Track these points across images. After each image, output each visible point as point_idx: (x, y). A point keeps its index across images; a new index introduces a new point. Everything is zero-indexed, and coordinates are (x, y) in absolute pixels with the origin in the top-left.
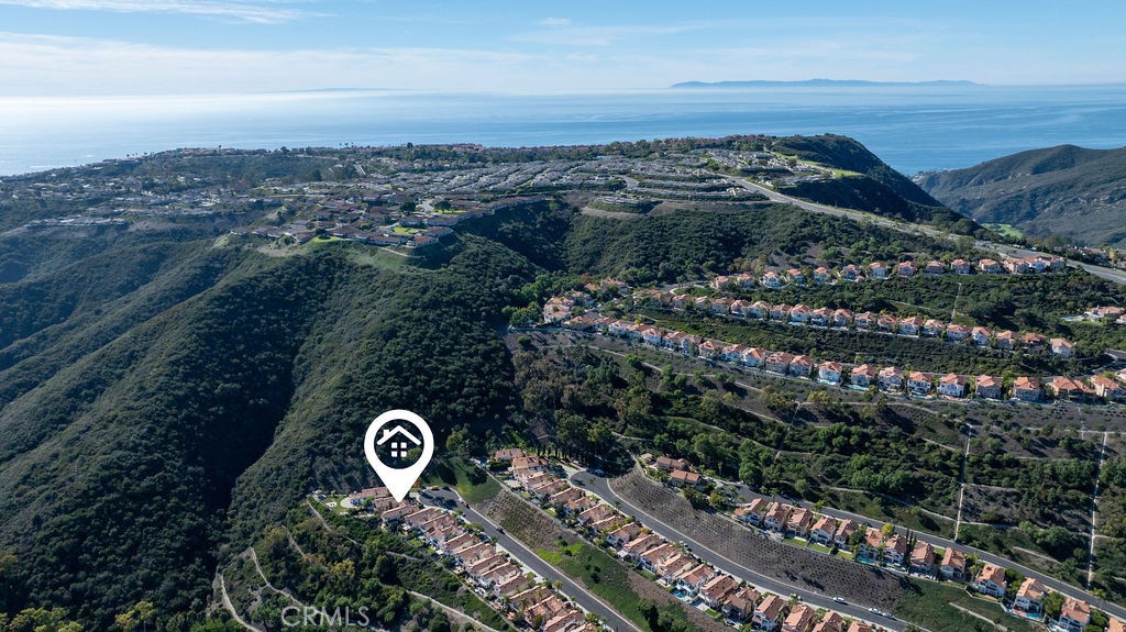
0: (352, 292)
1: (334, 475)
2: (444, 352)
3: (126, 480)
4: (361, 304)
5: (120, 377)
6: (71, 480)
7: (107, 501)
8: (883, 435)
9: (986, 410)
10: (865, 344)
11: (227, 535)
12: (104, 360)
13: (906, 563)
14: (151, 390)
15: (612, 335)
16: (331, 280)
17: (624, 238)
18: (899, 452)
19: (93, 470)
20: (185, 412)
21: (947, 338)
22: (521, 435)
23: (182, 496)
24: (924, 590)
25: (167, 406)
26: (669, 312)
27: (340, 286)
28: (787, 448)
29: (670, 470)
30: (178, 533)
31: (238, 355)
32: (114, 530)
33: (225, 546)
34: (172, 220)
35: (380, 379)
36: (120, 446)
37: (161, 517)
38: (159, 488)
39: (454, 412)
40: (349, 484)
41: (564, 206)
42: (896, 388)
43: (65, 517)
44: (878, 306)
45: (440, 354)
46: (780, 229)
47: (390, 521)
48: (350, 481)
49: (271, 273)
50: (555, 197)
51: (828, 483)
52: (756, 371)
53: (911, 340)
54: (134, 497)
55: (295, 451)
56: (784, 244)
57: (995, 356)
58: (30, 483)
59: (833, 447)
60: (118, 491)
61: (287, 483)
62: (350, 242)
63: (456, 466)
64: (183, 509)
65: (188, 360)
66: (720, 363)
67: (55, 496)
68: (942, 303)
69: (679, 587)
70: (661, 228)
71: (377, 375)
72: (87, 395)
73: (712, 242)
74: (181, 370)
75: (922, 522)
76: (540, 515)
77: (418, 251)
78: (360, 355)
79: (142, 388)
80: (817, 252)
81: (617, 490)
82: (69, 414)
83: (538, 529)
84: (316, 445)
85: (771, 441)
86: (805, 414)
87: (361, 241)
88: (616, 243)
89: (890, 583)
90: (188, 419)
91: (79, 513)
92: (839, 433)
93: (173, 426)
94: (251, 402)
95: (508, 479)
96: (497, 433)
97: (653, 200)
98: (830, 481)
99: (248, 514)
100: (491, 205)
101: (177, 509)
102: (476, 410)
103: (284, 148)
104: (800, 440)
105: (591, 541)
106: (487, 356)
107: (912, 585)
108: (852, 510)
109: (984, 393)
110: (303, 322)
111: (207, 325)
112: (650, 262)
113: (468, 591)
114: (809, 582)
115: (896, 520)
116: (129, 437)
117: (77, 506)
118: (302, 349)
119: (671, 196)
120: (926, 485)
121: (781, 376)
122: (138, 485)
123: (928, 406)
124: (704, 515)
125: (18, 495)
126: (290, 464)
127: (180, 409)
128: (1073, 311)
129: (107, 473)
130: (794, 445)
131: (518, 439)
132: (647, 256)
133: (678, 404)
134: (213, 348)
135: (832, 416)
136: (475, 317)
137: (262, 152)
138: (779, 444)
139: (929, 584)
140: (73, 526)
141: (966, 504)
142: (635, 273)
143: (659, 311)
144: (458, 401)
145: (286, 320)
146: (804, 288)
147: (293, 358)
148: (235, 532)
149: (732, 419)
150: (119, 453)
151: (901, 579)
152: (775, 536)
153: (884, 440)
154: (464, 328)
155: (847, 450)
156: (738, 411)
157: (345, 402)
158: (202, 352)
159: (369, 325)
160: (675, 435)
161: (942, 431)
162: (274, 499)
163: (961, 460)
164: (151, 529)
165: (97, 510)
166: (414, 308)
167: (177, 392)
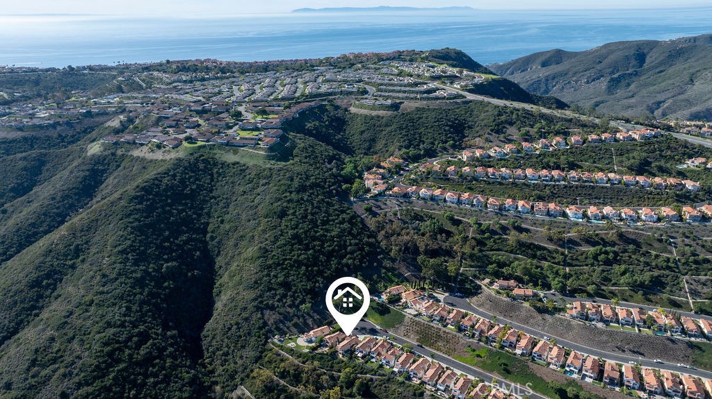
0: (232, 183)
1: (281, 321)
2: (325, 223)
3: (127, 352)
4: (245, 192)
5: (73, 267)
6: (79, 357)
7: (119, 371)
8: (625, 251)
9: (676, 229)
10: (580, 192)
11: (214, 379)
12: (53, 254)
13: (684, 332)
14: (113, 276)
15: (424, 199)
16: (212, 175)
17: (390, 128)
18: (638, 261)
19: (97, 347)
20: (146, 290)
21: (627, 185)
22: (395, 275)
23: (172, 356)
24: (703, 348)
25: (133, 287)
26: (448, 179)
27: (220, 179)
28: (570, 265)
29: (510, 289)
30: (184, 385)
31: (167, 239)
32: (133, 392)
33: (218, 388)
34: (20, 129)
35: (288, 247)
36: (109, 325)
37: (165, 376)
38: (155, 353)
40: (296, 328)
41: (337, 108)
42: (617, 220)
43: (90, 389)
44: (573, 166)
45: (322, 224)
46: (485, 117)
47: (346, 352)
48: (296, 325)
49: (165, 173)
50: (329, 101)
51: (605, 285)
52: (530, 216)
53: (606, 187)
54: (138, 364)
55: (245, 309)
56: (493, 128)
57: (658, 194)
58: (39, 365)
59: (599, 261)
60: (124, 361)
61: (249, 334)
62: (214, 145)
64: (178, 366)
65: (132, 248)
66: (504, 213)
67: (70, 374)
68: (607, 162)
69: (568, 369)
70: (411, 120)
71: (285, 245)
72: (48, 285)
73: (447, 128)
74: (130, 256)
75: (670, 303)
76: (444, 332)
77: (271, 149)
78: (264, 231)
79: (104, 276)
80: (513, 131)
81: (479, 306)
82: (37, 301)
83: (447, 342)
84: (261, 302)
85: (559, 262)
86: (571, 242)
87: (222, 144)
88: (384, 133)
89: (682, 346)
90: (150, 294)
91: (98, 384)
92: (601, 253)
93: (142, 303)
94: (189, 274)
95: (405, 308)
97: (398, 101)
98: (606, 283)
99: (226, 361)
100: (294, 109)
101: (174, 367)
102: (361, 262)
103: (70, 67)
104: (577, 259)
105: (491, 346)
106: (350, 221)
107: (695, 346)
108: (626, 300)
109: (668, 218)
110: (202, 209)
111: (136, 219)
112: (413, 144)
113: (433, 395)
114: (634, 352)
115: (654, 303)
116: (114, 316)
117: (95, 378)
118: (210, 228)
119: (407, 98)
120: (663, 280)
121: (547, 218)
122: (138, 354)
123: (642, 230)
124: (547, 316)
125: (33, 377)
126: (246, 319)
127: (142, 287)
128: (680, 162)
129: (109, 348)
130: (574, 263)
131: (393, 278)
132: (410, 141)
133: (490, 243)
134: (148, 237)
135: (590, 241)
136: (330, 195)
137: (53, 70)
138: (566, 264)
139: (704, 343)
140: (99, 395)
141: (691, 289)
142: (408, 153)
143: (441, 179)
144: (347, 257)
145: (190, 209)
146: (521, 157)
147: (205, 237)
148: (219, 375)
149: (528, 249)
150: (112, 330)
151: (687, 343)
152: (600, 325)
153: (627, 254)
154: (328, 204)
155: (608, 263)
156: (531, 244)
157: (269, 267)
158: (140, 241)
159: (260, 207)
160: (501, 265)
161: (656, 245)
162: (243, 347)
163: (675, 262)
164: (163, 386)
165: (114, 379)
166: (291, 193)
167: (134, 275)
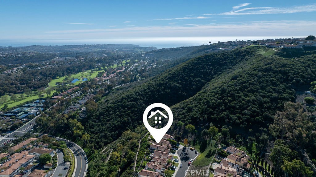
25: (156, 85)
31: (189, 76)
35: (214, 94)
37: (122, 115)
39: (231, 119)
45: (249, 91)
47: (151, 149)
62: (263, 47)
63: (210, 145)
65: (173, 74)
71: (214, 92)
74: (169, 76)
77: (284, 50)
90: (157, 91)
93: (151, 91)
94: (180, 92)
95: (217, 162)
96: (244, 139)
102: (242, 123)
110: (220, 71)
111: (188, 65)
127: (158, 87)
134: (184, 72)
136: (286, 81)
144: (237, 115)
145: (215, 70)
147: (206, 83)
154: (274, 84)
158: (179, 73)
165: (114, 106)
166: (255, 70)
167: (162, 82)
